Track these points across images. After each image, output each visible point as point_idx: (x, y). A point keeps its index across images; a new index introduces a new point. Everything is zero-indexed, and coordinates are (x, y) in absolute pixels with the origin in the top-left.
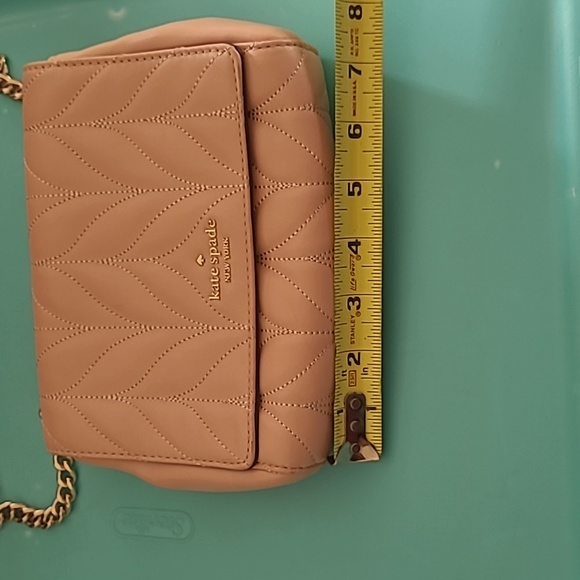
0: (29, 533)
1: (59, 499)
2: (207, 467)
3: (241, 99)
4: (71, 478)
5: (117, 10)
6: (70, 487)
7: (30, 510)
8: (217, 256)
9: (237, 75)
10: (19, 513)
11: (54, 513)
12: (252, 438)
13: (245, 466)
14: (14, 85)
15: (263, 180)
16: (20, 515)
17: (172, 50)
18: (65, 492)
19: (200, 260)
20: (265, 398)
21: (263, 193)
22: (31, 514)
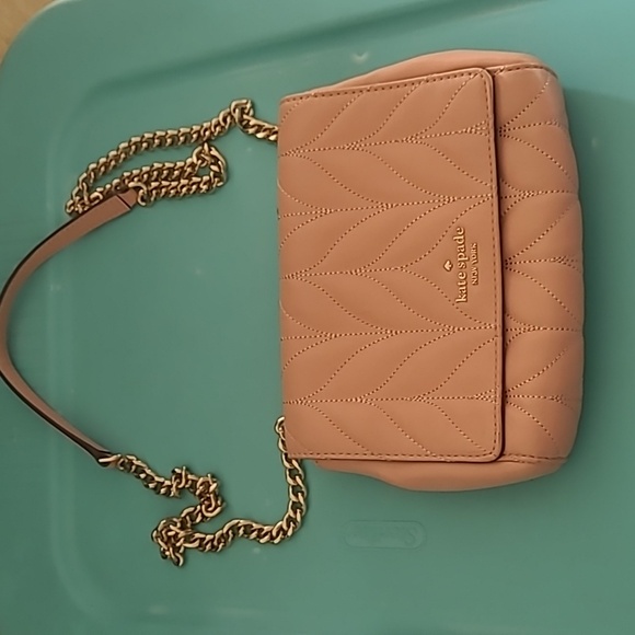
0: (257, 550)
1: (291, 513)
2: (451, 462)
3: (491, 116)
4: (303, 493)
5: (360, 55)
6: (302, 501)
7: (260, 526)
8: (464, 261)
9: (489, 95)
10: (248, 530)
11: (285, 527)
12: (499, 430)
13: (492, 457)
14: (259, 126)
15: (509, 190)
16: (249, 530)
17: (425, 78)
18: (296, 506)
19: (447, 266)
20: (511, 393)
21: (508, 202)
22: (261, 530)
